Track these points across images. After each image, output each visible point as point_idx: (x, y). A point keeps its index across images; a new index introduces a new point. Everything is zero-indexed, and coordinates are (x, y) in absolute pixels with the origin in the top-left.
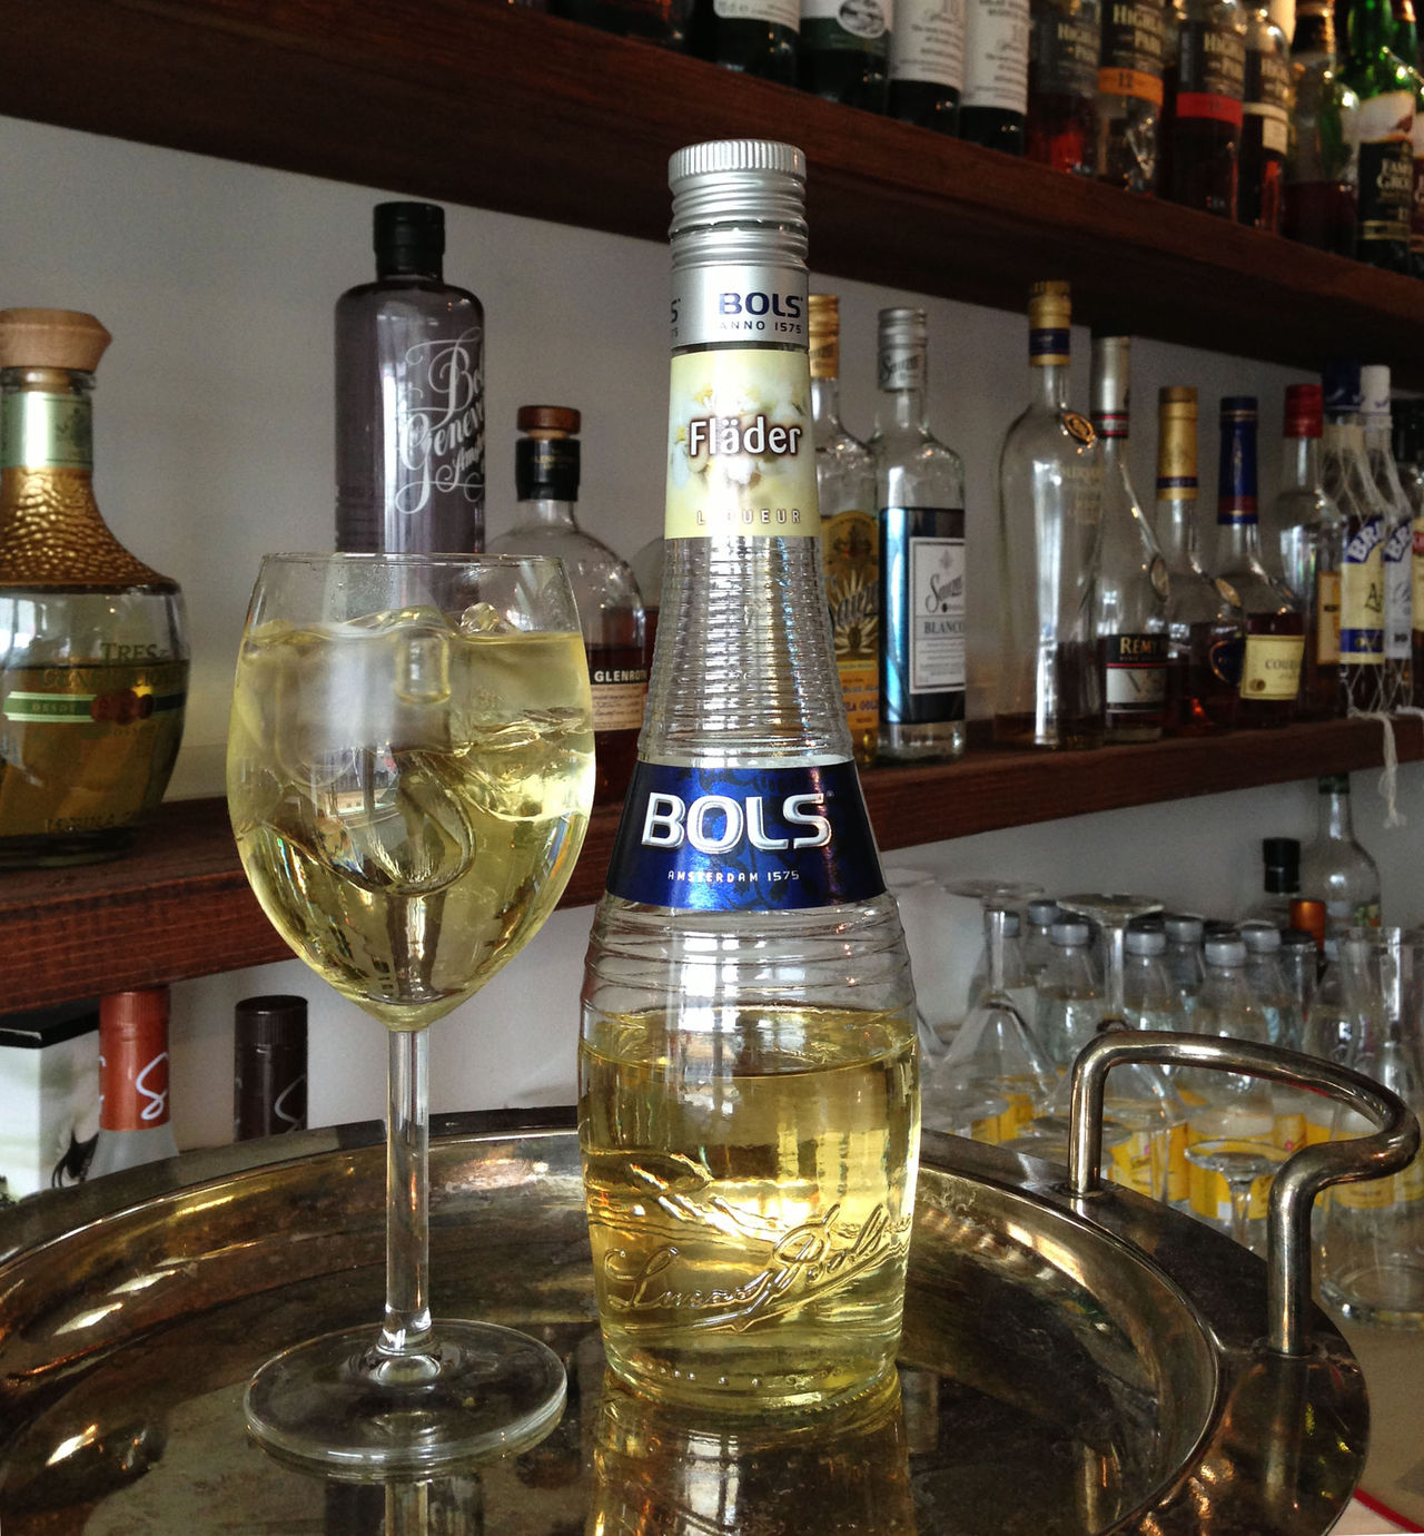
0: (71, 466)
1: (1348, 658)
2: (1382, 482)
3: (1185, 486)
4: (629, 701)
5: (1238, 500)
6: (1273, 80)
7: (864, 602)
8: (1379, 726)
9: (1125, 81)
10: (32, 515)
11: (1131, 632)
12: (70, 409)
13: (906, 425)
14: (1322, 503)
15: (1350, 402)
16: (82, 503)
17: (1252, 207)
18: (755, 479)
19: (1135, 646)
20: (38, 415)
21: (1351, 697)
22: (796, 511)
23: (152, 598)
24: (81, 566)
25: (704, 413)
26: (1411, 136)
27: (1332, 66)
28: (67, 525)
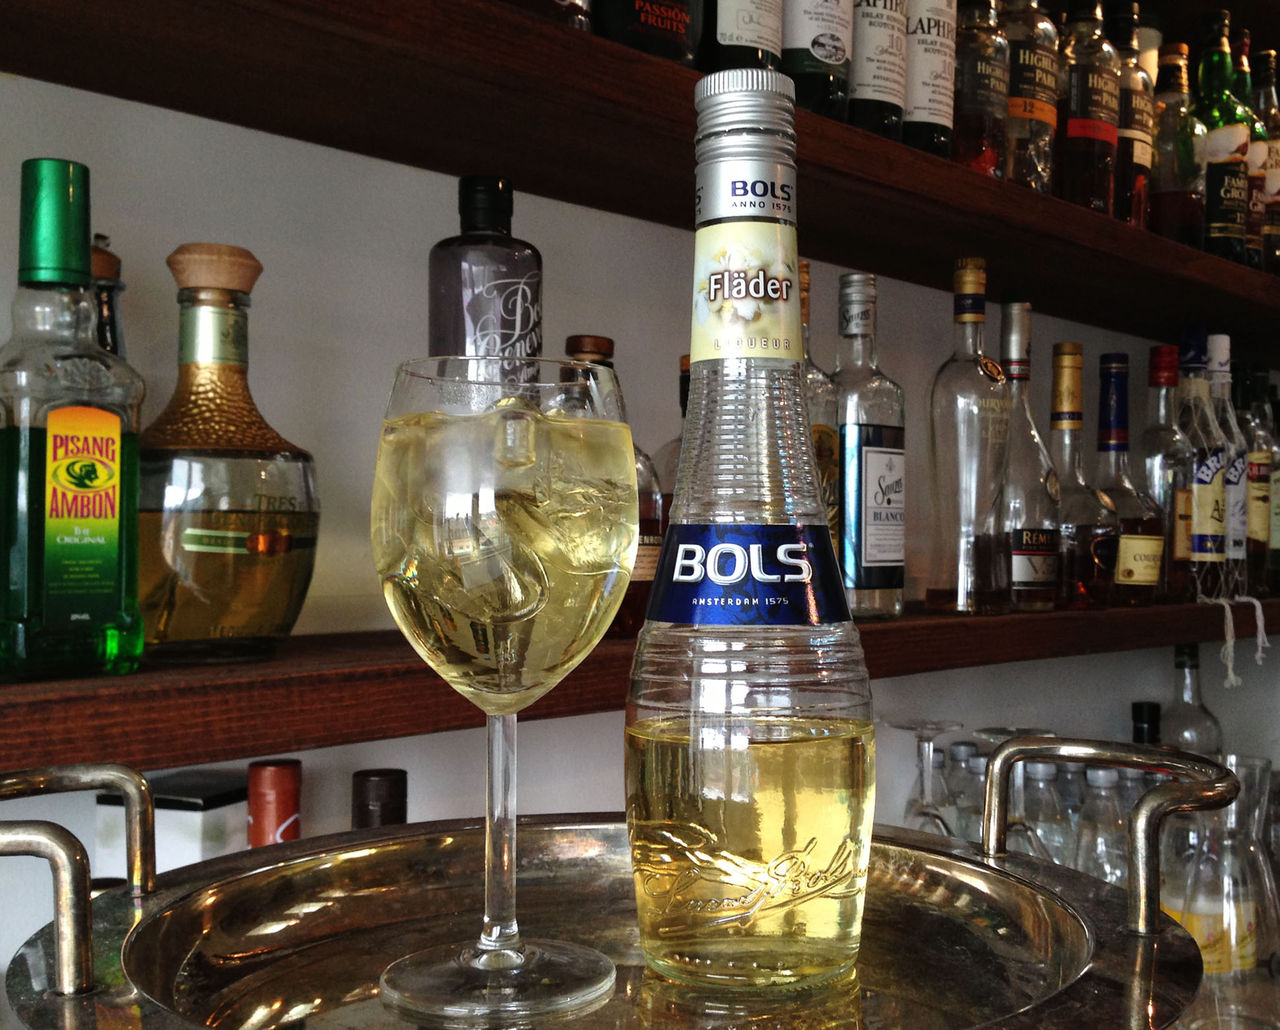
0: (232, 363)
1: (1197, 557)
2: (1224, 424)
3: (1072, 419)
4: (649, 559)
5: (1114, 432)
6: (1141, 112)
7: (828, 494)
8: (1222, 608)
9: (1028, 108)
10: (203, 399)
11: (1032, 527)
12: (231, 320)
13: (860, 363)
14: (1178, 437)
15: (1200, 362)
16: (240, 391)
17: (1124, 208)
18: (757, 316)
19: (1034, 538)
20: (207, 322)
21: (1199, 587)
22: (788, 341)
23: (293, 465)
24: (240, 437)
25: (720, 268)
26: (1245, 158)
27: (1187, 103)
28: (229, 407)
